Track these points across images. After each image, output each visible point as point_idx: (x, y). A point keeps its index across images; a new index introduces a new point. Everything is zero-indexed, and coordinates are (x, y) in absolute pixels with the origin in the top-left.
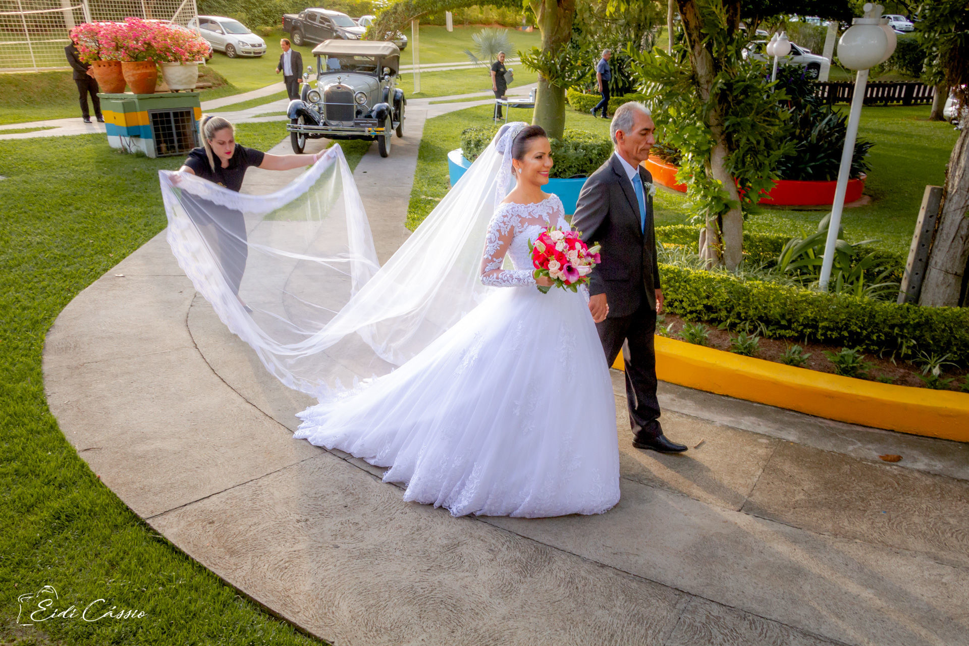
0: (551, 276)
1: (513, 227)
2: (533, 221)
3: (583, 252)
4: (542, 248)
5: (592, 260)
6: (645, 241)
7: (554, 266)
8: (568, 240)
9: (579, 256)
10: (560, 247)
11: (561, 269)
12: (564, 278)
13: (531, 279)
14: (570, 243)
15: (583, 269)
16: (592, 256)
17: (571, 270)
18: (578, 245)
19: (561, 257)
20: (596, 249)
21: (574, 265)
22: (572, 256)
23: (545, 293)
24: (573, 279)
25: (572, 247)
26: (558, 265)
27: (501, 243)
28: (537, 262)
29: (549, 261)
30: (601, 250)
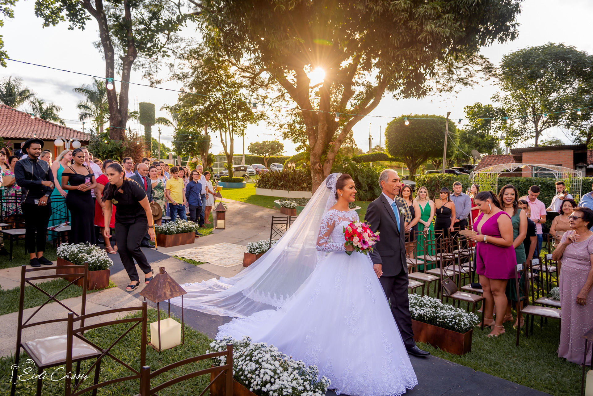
0: (354, 244)
1: (335, 221)
2: (345, 219)
3: (371, 234)
4: (350, 230)
5: (375, 239)
6: (401, 235)
7: (356, 239)
8: (363, 228)
9: (369, 236)
10: (360, 230)
11: (359, 241)
12: (360, 246)
13: (343, 248)
14: (365, 230)
15: (371, 242)
16: (375, 237)
17: (365, 242)
18: (368, 231)
19: (360, 235)
20: (378, 233)
21: (366, 240)
22: (365, 235)
23: (349, 255)
24: (365, 247)
25: (366, 231)
26: (358, 239)
27: (328, 229)
28: (347, 237)
29: (353, 237)
30: (379, 235)
